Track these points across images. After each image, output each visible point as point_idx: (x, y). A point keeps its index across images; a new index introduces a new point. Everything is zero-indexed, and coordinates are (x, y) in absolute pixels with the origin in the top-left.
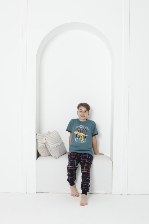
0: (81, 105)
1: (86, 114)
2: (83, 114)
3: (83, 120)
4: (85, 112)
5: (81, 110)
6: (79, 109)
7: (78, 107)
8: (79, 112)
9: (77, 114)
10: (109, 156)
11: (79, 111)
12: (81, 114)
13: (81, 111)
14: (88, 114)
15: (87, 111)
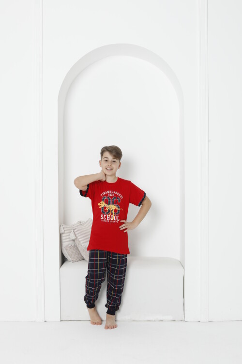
0: (105, 150)
1: (114, 166)
2: (110, 165)
3: (111, 176)
4: (114, 161)
5: (106, 159)
6: (104, 157)
7: (102, 153)
8: (103, 162)
9: (100, 165)
10: (179, 259)
11: (103, 160)
12: (105, 165)
13: (107, 161)
14: (119, 166)
15: (117, 161)
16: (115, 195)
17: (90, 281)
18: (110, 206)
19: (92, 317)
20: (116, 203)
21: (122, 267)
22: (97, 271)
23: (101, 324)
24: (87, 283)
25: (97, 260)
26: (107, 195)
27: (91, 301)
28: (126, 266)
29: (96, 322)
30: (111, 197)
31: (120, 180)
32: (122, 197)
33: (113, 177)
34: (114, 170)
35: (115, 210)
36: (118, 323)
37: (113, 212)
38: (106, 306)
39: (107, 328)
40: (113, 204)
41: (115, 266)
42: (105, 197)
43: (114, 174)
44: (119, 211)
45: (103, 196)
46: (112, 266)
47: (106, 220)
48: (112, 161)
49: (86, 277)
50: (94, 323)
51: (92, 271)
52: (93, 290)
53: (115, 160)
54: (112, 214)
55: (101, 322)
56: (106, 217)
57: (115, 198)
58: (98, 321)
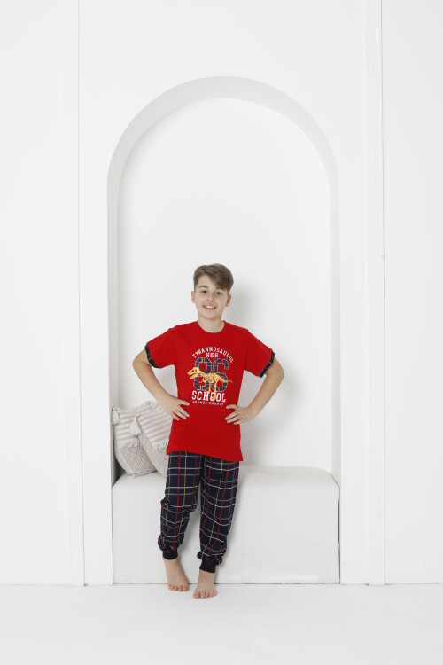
0: (201, 272)
1: (219, 302)
2: (210, 299)
3: (213, 319)
4: (218, 293)
5: (204, 289)
6: (199, 284)
7: (196, 278)
8: (197, 294)
9: (193, 299)
11: (198, 290)
12: (203, 299)
13: (205, 292)
14: (228, 302)
15: (224, 292)
16: (220, 355)
17: (170, 508)
18: (209, 375)
19: (170, 576)
20: (220, 370)
21: (230, 485)
22: (182, 491)
23: (187, 589)
24: (163, 512)
25: (182, 471)
26: (204, 355)
27: (170, 546)
28: (236, 483)
29: (179, 586)
30: (213, 359)
31: (228, 327)
32: (231, 359)
33: (217, 323)
34: (218, 309)
35: (219, 384)
36: (219, 588)
37: (215, 386)
38: (199, 556)
39: (198, 595)
40: (215, 371)
41: (217, 484)
42: (200, 360)
43: (219, 316)
44: (225, 384)
45: (197, 357)
46: (212, 483)
47: (202, 400)
48: (214, 293)
49: (163, 502)
50: (174, 588)
51: (172, 491)
52: (173, 526)
53: (220, 290)
54: (212, 391)
55: (186, 586)
56: (202, 396)
57: (219, 361)
58: (181, 584)
